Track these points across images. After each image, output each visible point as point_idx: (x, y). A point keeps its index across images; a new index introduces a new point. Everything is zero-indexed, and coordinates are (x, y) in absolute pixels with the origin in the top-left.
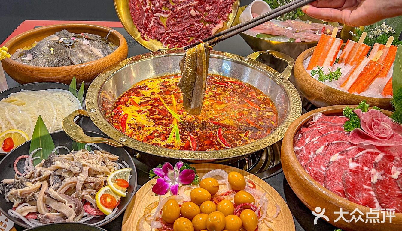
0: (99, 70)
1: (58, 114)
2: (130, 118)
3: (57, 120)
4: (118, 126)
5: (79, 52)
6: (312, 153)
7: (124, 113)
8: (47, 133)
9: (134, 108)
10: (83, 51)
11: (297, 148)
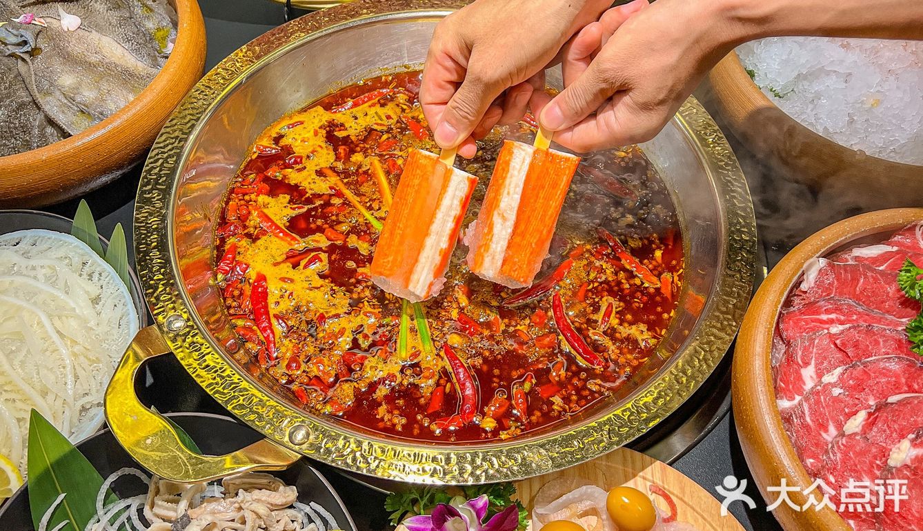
0: (143, 137)
1: (75, 355)
2: (274, 288)
3: (77, 377)
4: (250, 328)
5: (57, 65)
6: (833, 430)
7: (252, 274)
8: (67, 449)
9: (276, 246)
10: (72, 60)
11: (785, 404)
